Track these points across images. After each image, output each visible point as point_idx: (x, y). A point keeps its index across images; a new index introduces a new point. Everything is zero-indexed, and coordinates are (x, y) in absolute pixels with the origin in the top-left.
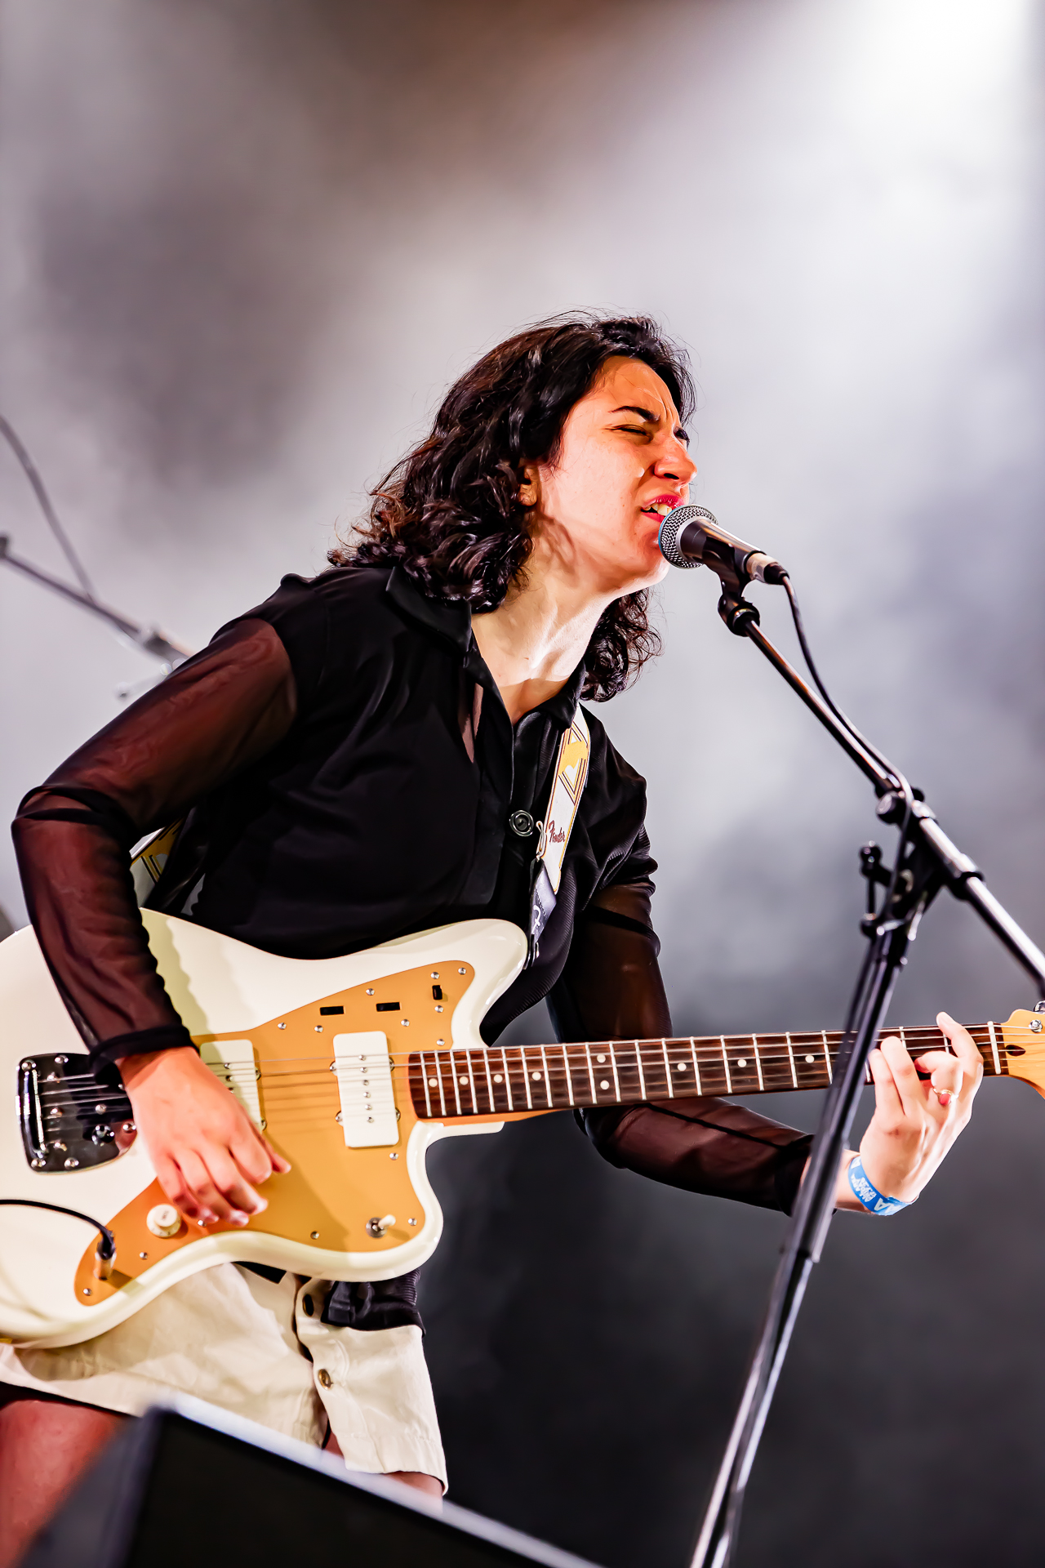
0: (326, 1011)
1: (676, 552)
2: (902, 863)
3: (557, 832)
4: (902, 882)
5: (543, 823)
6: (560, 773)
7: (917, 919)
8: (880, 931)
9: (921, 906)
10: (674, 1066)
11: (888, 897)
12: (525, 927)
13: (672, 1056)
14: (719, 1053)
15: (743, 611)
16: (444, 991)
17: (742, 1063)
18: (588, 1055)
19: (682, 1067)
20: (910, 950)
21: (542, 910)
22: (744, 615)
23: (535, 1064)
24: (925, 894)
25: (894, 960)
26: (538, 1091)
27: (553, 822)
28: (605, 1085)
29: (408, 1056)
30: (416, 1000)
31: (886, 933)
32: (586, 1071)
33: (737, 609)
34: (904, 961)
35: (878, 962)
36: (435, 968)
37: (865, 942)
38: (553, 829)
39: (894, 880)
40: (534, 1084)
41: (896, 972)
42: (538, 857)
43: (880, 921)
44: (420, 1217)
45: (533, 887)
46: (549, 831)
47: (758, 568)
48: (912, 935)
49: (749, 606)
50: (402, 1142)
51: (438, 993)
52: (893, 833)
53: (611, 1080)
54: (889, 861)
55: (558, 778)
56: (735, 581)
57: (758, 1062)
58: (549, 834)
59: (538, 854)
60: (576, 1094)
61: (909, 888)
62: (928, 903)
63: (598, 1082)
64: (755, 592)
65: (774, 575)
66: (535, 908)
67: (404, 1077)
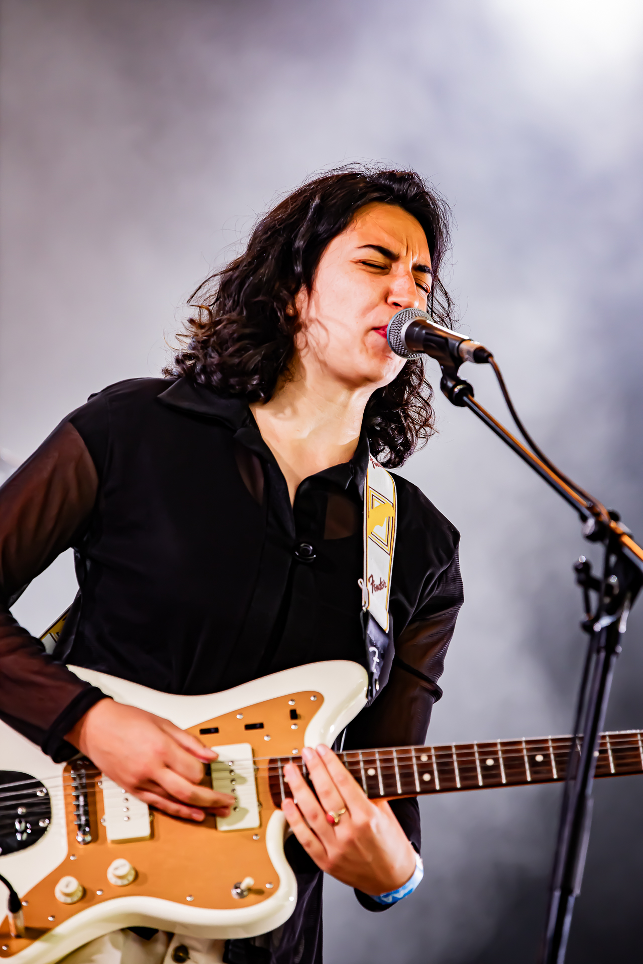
0: (204, 731)
1: (402, 346)
2: (608, 572)
3: (377, 583)
4: (610, 587)
5: (363, 579)
6: (369, 535)
7: (625, 615)
8: (598, 627)
9: (627, 603)
10: (483, 761)
11: (600, 601)
12: (366, 665)
13: (480, 753)
14: (520, 751)
15: (459, 387)
16: (298, 712)
17: (539, 758)
18: (413, 754)
19: (490, 762)
20: (623, 640)
21: (378, 648)
22: (460, 390)
23: (370, 762)
24: (629, 595)
25: (611, 650)
26: (372, 782)
27: (372, 576)
28: (427, 777)
29: (268, 761)
30: (278, 720)
31: (602, 629)
32: (411, 766)
33: (455, 386)
34: (619, 649)
35: (598, 652)
36: (292, 697)
37: (585, 637)
38: (373, 581)
39: (603, 587)
40: (368, 778)
41: (614, 660)
42: (364, 608)
43: (597, 619)
44: (276, 881)
45: (366, 633)
46: (369, 584)
47: (468, 352)
48: (623, 628)
49: (464, 382)
50: (263, 824)
51: (294, 715)
52: (599, 549)
53: (431, 773)
54: (597, 571)
55: (368, 539)
56: (451, 364)
57: (552, 757)
58: (370, 587)
59: (364, 606)
60: (403, 785)
61: (616, 591)
62: (632, 601)
63: (421, 774)
64: (468, 371)
65: (481, 356)
66: (372, 649)
67: (265, 774)
